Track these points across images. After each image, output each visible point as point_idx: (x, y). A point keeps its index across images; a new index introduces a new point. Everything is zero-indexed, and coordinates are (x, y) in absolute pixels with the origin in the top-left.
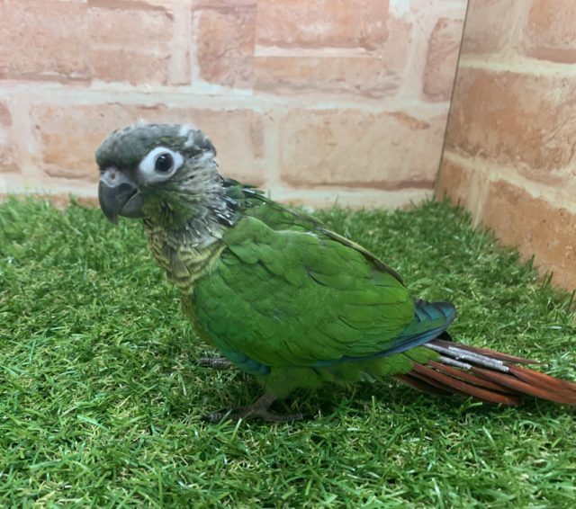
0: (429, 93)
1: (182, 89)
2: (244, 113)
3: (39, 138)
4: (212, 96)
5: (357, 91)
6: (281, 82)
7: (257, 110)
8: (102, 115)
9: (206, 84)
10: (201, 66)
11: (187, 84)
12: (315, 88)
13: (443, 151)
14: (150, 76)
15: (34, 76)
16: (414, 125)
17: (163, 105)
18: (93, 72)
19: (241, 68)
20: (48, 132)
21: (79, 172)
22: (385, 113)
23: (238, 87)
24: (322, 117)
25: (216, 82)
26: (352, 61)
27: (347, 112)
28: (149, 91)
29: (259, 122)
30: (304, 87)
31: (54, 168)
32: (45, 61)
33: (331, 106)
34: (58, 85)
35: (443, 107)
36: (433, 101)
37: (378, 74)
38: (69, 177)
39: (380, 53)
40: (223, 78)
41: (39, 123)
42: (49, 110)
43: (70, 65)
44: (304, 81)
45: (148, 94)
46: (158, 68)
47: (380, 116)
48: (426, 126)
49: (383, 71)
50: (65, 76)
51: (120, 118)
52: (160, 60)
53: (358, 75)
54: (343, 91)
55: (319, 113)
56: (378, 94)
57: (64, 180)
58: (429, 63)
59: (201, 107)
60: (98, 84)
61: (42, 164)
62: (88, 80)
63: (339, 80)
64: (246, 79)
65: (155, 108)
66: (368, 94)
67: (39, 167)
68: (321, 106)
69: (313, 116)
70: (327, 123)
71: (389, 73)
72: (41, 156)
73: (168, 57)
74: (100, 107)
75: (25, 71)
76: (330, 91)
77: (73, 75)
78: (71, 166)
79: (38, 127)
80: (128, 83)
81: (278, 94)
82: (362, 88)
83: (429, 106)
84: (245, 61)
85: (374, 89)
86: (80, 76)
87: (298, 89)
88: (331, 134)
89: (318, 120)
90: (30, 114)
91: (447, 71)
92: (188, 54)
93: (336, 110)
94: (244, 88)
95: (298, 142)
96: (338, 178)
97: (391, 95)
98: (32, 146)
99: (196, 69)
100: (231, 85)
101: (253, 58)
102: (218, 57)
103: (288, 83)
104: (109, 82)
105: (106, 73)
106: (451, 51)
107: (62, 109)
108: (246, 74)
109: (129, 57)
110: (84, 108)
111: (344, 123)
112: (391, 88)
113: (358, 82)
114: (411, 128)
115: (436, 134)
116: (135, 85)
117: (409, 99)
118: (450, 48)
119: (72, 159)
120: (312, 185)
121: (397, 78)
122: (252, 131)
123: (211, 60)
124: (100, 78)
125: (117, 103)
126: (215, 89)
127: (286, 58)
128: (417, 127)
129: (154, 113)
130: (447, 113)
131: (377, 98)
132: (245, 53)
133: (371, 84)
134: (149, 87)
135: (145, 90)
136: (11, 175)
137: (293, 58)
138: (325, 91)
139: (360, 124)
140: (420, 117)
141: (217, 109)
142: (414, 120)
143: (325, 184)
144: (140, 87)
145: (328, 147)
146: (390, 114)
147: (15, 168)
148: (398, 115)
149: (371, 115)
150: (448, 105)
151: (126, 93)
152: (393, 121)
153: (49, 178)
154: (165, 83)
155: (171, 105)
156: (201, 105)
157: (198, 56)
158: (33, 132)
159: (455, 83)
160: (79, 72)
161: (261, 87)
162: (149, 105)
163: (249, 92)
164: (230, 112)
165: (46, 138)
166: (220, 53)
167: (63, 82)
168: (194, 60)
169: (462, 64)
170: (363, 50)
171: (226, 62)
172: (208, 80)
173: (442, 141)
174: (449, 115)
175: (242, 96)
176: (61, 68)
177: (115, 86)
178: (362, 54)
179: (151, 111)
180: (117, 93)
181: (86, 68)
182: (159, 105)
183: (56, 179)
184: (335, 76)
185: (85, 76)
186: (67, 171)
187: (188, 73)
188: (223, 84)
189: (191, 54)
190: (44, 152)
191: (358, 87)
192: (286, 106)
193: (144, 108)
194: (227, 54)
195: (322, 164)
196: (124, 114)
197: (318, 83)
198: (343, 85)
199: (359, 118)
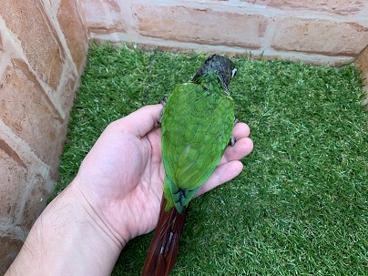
2: (258, 16)
3: (136, 19)
4: (240, 7)
5: (333, 11)
6: (286, 3)
7: (266, 16)
8: (173, 12)
11: (227, 0)
12: (307, 8)
17: (210, 9)
20: (141, 17)
21: (158, 35)
22: (345, 22)
23: (258, 4)
27: (322, 20)
29: (265, 22)
30: (299, 7)
31: (144, 32)
33: (313, 17)
37: (350, 2)
38: (153, 37)
41: (136, 12)
42: (142, 7)
44: (301, 3)
45: (202, 3)
47: (341, 24)
49: (354, 2)
51: (183, 13)
54: (324, 10)
55: (304, 20)
56: (345, 13)
57: (150, 38)
59: (232, 12)
61: (138, 30)
63: (323, 4)
65: (205, 11)
66: (339, 13)
67: (137, 32)
68: (306, 17)
69: (300, 21)
70: (307, 25)
71: (358, 3)
72: (137, 27)
74: (172, 7)
76: (316, 10)
78: (154, 32)
79: (136, 14)
81: (281, 9)
82: (337, 9)
85: (343, 11)
87: (294, 7)
88: (307, 30)
89: (303, 23)
90: (131, 8)
93: (315, 19)
94: (262, 5)
95: (286, 32)
96: (303, 49)
97: (353, 14)
98: (133, 22)
100: (254, 3)
103: (290, 4)
107: (150, 7)
110: (163, 7)
111: (317, 25)
113: (335, 6)
114: (358, 30)
117: (363, 17)
119: (155, 29)
120: (287, 50)
121: (361, 6)
122: (260, 25)
125: (183, 7)
126: (243, 4)
128: (362, 30)
129: (204, 13)
131: (343, 15)
133: (343, 8)
136: (121, 34)
138: (311, 9)
139: (327, 26)
140: (366, 26)
141: (242, 13)
142: (362, 27)
143: (295, 51)
145: (303, 35)
146: (348, 23)
147: (123, 31)
148: (352, 24)
149: (336, 23)
152: (348, 26)
153: (142, 37)
155: (214, 10)
158: (133, 16)
161: (273, 5)
162: (202, 8)
163: (265, 7)
164: (249, 15)
165: (141, 20)
175: (259, 8)
179: (202, 12)
182: (207, 9)
183: (145, 37)
186: (152, 34)
188: (248, 2)
190: (139, 25)
191: (334, 9)
192: (285, 15)
193: (198, 10)
195: (297, 42)
196: (186, 12)
197: (309, 5)
198: (324, 7)
199: (328, 23)
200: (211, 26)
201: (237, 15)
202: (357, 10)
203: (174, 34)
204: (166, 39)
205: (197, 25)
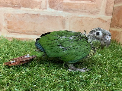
0: (107, 13)
1: (44, 10)
2: (60, 17)
3: (6, 22)
4: (52, 12)
5: (89, 12)
6: (70, 9)
7: (64, 16)
8: (23, 16)
9: (51, 9)
10: (49, 4)
11: (46, 9)
12: (79, 11)
13: (110, 28)
14: (36, 6)
15: (5, 6)
16: (103, 21)
17: (39, 14)
18: (21, 5)
19: (60, 5)
20: (9, 21)
21: (17, 31)
22: (96, 18)
23: (59, 10)
24: (80, 18)
25: (53, 9)
26: (88, 4)
27: (87, 17)
28: (36, 10)
29: (64, 19)
30: (76, 11)
31: (10, 30)
32: (8, 2)
33: (83, 16)
34: (12, 8)
35: (110, 17)
36: (108, 15)
37: (94, 8)
38: (14, 32)
39: (95, 3)
40: (55, 8)
41: (6, 18)
42: (9, 15)
43: (15, 3)
44: (76, 9)
45: (35, 11)
46: (38, 5)
47: (95, 19)
48: (106, 22)
49: (96, 7)
50: (13, 6)
51: (28, 17)
52: (39, 2)
53: (89, 8)
54: (86, 12)
55: (80, 17)
56: (94, 13)
57: (13, 33)
58: (107, 6)
59: (49, 15)
60: (22, 8)
61: (7, 29)
62: (20, 7)
63: (84, 9)
64: (61, 8)
65: (37, 15)
66: (92, 13)
67: (6, 30)
68: (80, 16)
69: (78, 18)
70: (82, 20)
71: (97, 8)
72: (7, 27)
73: (41, 2)
74: (23, 14)
75: (3, 4)
76: (83, 12)
77: (16, 6)
78: (15, 30)
79: (6, 19)
80: (30, 8)
81: (69, 12)
82: (91, 11)
83: (107, 17)
84: (61, 4)
85: (93, 12)
86: (17, 6)
87: (74, 11)
88: (82, 23)
89: (79, 19)
90: (4, 16)
91: (111, 8)
92: (46, 1)
93: (84, 17)
94: (61, 10)
95: (74, 25)
97: (97, 13)
98: (4, 24)
99: (48, 5)
100: (57, 10)
101: (63, 3)
102: (54, 2)
103: (72, 9)
104: (25, 8)
105: (25, 6)
106: (112, 3)
107: (13, 14)
108: (61, 7)
109: (31, 1)
110: (18, 14)
111: (86, 20)
112: (98, 12)
113: (89, 10)
114: (102, 22)
115: (108, 24)
116: (32, 9)
117: (102, 15)
118: (112, 2)
119: (15, 28)
121: (99, 9)
122: (62, 21)
123: (52, 3)
124: (23, 7)
125: (27, 13)
126: (53, 10)
127: (71, 3)
128: (104, 22)
129: (37, 16)
130: (111, 19)
131: (94, 14)
132: (61, 2)
133: (93, 11)
134: (36, 9)
135: (35, 10)
137: (73, 3)
138: (81, 12)
139: (90, 21)
140: (105, 19)
141: (54, 16)
142: (103, 20)
144: (33, 9)
145: (82, 26)
146: (97, 18)
148: (99, 19)
149: (93, 18)
150: (111, 17)
151: (30, 11)
152: (98, 20)
153: (9, 33)
154: (40, 8)
155: (41, 14)
156: (49, 14)
157: (49, 2)
158: (5, 20)
159: (113, 11)
160: (17, 5)
161: (65, 10)
162: (36, 14)
163: (62, 12)
164: (57, 16)
165: (8, 22)
166: (54, 1)
167: (13, 7)
168: (48, 3)
169: (115, 6)
170: (91, 2)
171: (56, 4)
172: (51, 8)
173: (110, 26)
174: (112, 19)
175: (60, 12)
176: (12, 4)
177: (27, 9)
178: (91, 3)
179: (36, 16)
180: (27, 11)
181: (19, 4)
182: (38, 14)
183: (11, 33)
184: (84, 8)
185: (19, 6)
186: (14, 31)
187: (46, 6)
188: (55, 9)
189: (47, 1)
190: (7, 26)
191: (89, 11)
192: (71, 15)
193: (34, 15)
194: (56, 1)
196: (29, 16)
197: (79, 10)
198: (85, 10)
199: (90, 19)
200: (41, 24)
201: (51, 17)
202: (98, 11)
203: (24, 29)
204: (21, 34)
205: (34, 23)
